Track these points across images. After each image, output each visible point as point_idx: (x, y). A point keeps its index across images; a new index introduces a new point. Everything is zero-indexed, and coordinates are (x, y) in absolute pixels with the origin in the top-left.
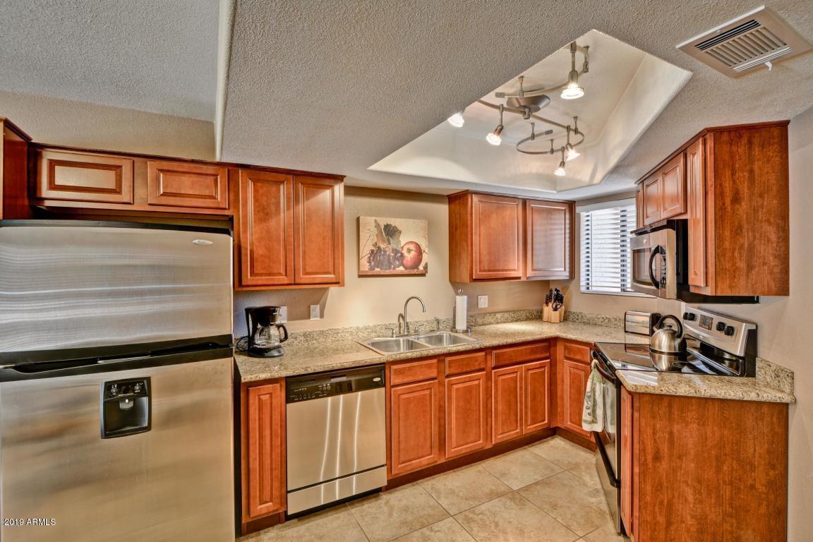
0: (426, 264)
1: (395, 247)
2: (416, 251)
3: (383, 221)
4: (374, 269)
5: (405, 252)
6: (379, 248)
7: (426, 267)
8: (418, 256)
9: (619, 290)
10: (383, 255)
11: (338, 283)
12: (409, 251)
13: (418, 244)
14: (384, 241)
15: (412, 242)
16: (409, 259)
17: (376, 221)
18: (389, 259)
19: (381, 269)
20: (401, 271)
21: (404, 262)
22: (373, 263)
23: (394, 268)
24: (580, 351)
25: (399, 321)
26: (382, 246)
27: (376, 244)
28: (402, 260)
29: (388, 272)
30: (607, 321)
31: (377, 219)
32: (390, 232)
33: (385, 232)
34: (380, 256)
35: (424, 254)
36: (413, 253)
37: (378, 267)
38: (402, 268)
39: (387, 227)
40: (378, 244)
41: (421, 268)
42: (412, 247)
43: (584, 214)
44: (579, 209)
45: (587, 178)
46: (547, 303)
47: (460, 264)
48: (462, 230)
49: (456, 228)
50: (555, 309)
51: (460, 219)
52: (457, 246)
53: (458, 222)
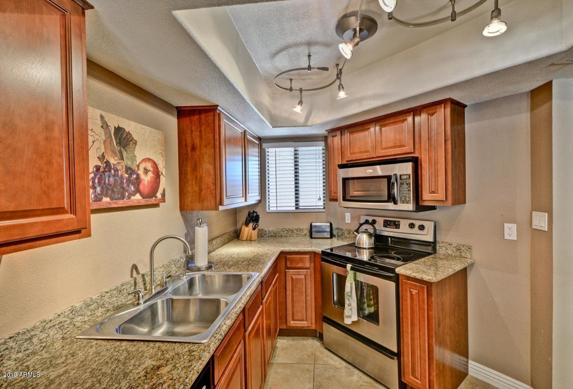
0: (164, 190)
1: (129, 163)
2: (153, 173)
3: (114, 121)
4: (100, 200)
5: (141, 172)
6: (107, 163)
7: (163, 195)
8: (156, 179)
9: (294, 208)
10: (114, 176)
11: (78, 232)
12: (146, 171)
13: (155, 163)
14: (114, 152)
15: (149, 160)
16: (146, 182)
17: (102, 117)
18: (122, 183)
19: (112, 199)
20: (138, 200)
21: (141, 187)
22: (98, 189)
23: (129, 198)
24: (302, 260)
25: (132, 276)
26: (113, 161)
27: (103, 156)
28: (138, 185)
29: (121, 203)
30: (290, 232)
31: (104, 114)
32: (123, 139)
33: (116, 139)
34: (109, 177)
35: (162, 176)
36: (150, 174)
37: (106, 196)
38: (138, 197)
39: (119, 130)
40: (106, 157)
41: (159, 195)
42: (149, 166)
43: (267, 150)
44: (264, 145)
45: (302, 120)
46: (247, 224)
47: (201, 190)
48: (204, 150)
49: (193, 148)
50: (254, 229)
51: (201, 137)
52: (195, 168)
53: (197, 141)
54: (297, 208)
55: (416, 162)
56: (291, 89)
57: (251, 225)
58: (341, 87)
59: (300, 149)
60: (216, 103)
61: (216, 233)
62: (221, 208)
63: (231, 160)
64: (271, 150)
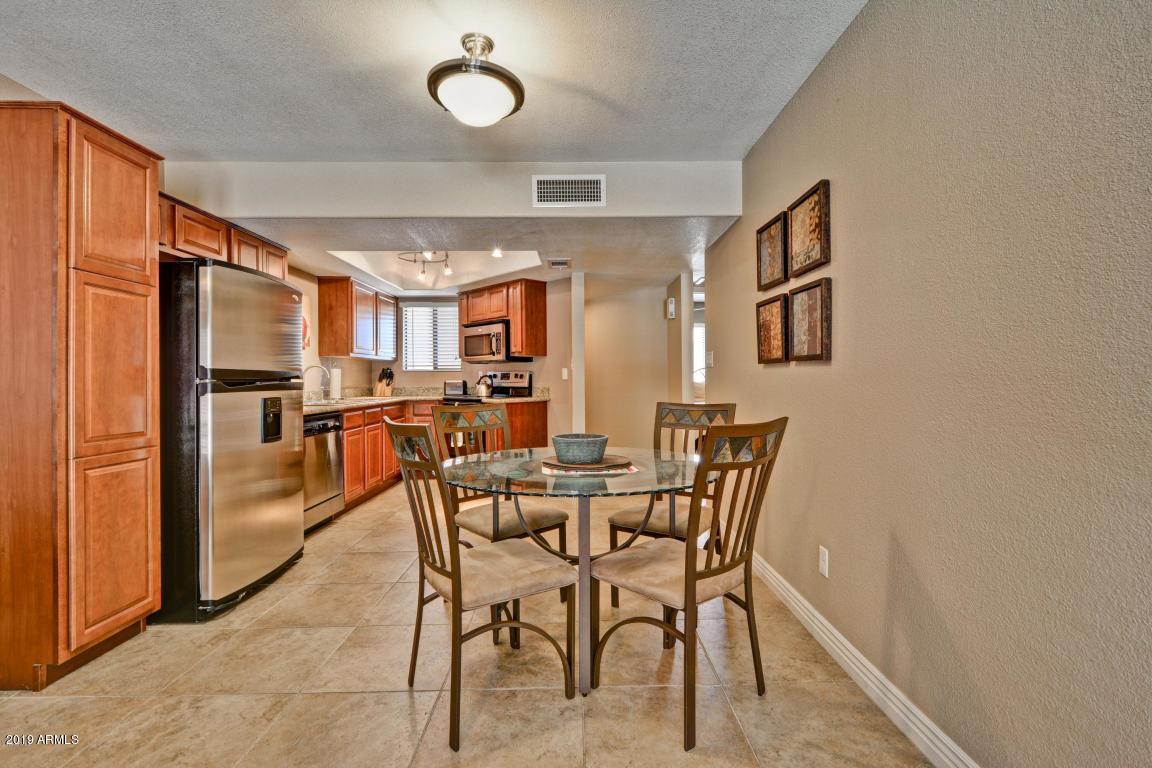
7: (309, 341)
9: (432, 368)
30: (426, 391)
35: (308, 328)
41: (306, 341)
43: (404, 309)
44: (401, 304)
45: (430, 285)
46: (380, 380)
47: (336, 341)
48: (339, 310)
49: (331, 308)
50: (388, 385)
51: (337, 300)
52: (331, 324)
53: (334, 303)
54: (435, 368)
55: (507, 323)
56: (415, 261)
57: (384, 381)
58: (446, 266)
59: (439, 309)
60: (348, 275)
61: (348, 384)
62: (352, 355)
63: (362, 318)
64: (409, 309)
